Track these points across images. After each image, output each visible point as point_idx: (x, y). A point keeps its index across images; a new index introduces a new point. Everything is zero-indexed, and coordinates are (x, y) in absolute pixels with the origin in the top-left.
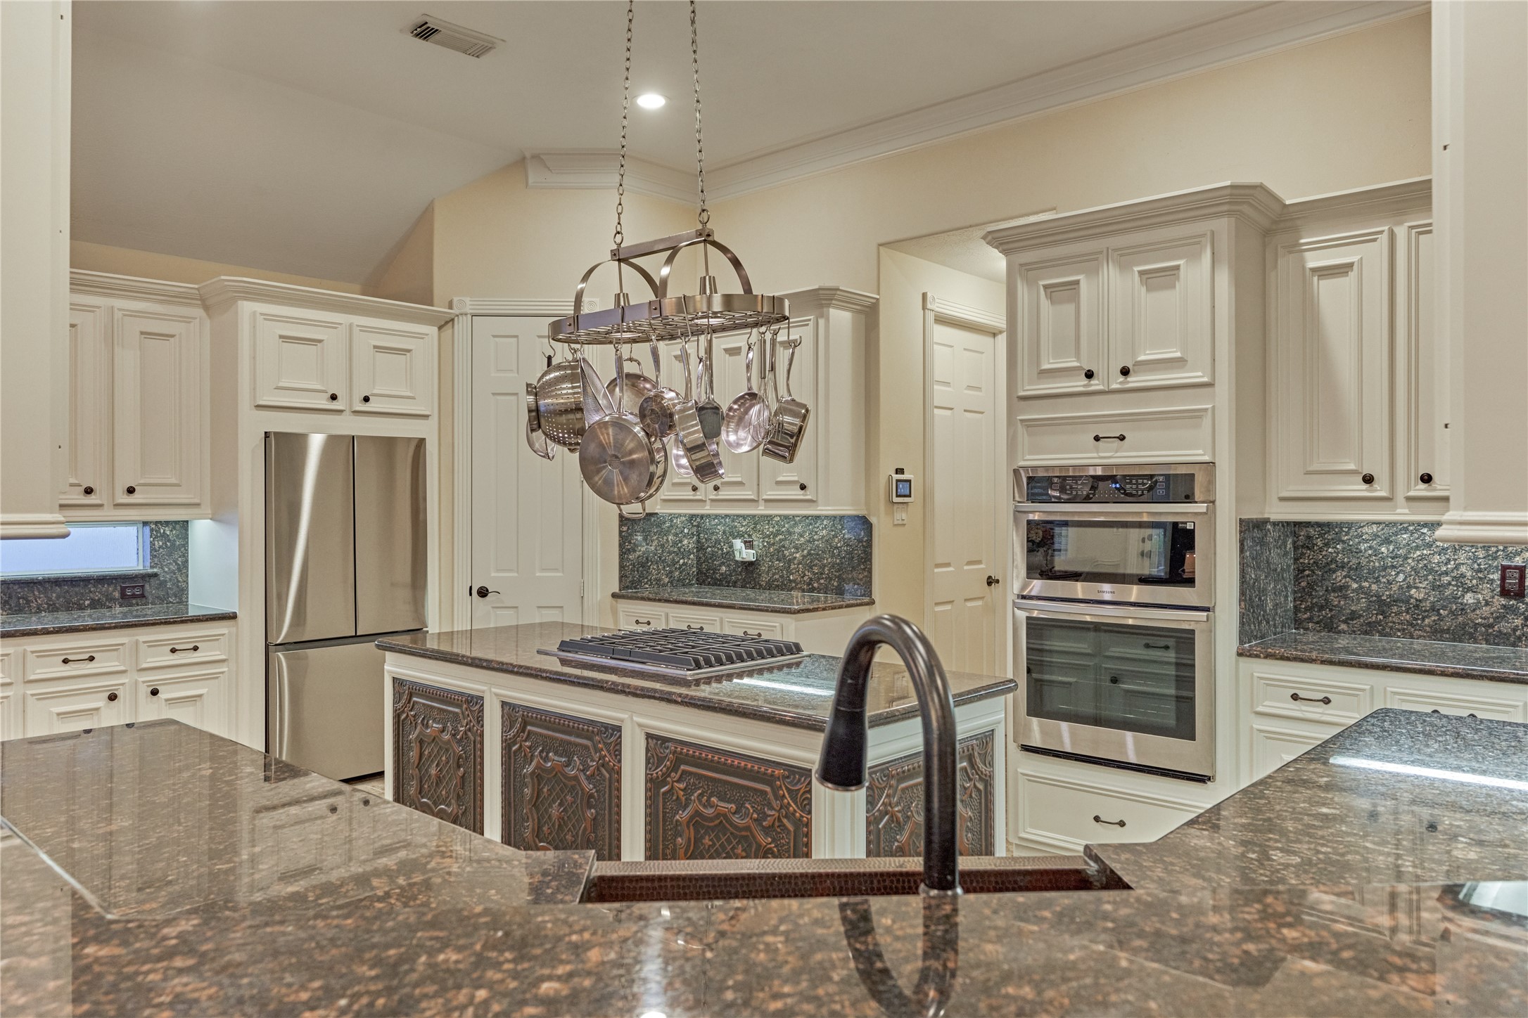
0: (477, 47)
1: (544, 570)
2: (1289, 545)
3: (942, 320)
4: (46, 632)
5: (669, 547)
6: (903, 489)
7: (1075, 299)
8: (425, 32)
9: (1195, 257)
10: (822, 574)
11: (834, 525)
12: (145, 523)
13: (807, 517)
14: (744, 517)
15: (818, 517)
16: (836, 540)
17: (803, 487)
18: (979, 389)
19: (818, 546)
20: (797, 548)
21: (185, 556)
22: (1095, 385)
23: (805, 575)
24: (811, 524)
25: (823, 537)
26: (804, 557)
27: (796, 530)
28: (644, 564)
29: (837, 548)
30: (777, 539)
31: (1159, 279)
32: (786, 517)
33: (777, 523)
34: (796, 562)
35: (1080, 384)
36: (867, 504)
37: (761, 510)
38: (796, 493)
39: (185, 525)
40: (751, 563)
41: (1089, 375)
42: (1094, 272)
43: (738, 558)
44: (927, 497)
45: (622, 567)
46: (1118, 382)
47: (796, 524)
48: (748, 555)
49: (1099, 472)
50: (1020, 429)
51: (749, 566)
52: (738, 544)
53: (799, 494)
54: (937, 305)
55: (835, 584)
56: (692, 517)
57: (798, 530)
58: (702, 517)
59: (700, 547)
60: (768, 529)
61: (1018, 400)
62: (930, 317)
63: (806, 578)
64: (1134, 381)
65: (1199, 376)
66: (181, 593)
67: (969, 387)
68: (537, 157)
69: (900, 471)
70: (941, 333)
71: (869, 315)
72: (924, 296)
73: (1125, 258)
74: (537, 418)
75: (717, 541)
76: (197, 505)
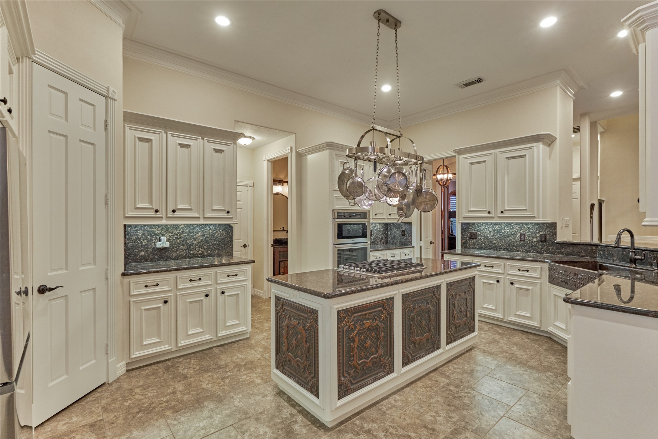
10: (209, 249)
11: (215, 228)
16: (217, 234)
19: (207, 237)
23: (199, 250)
24: (203, 228)
25: (210, 233)
26: (199, 242)
27: (194, 231)
29: (217, 237)
30: (182, 235)
33: (182, 228)
34: (194, 245)
47: (194, 228)
55: (216, 252)
63: (200, 252)
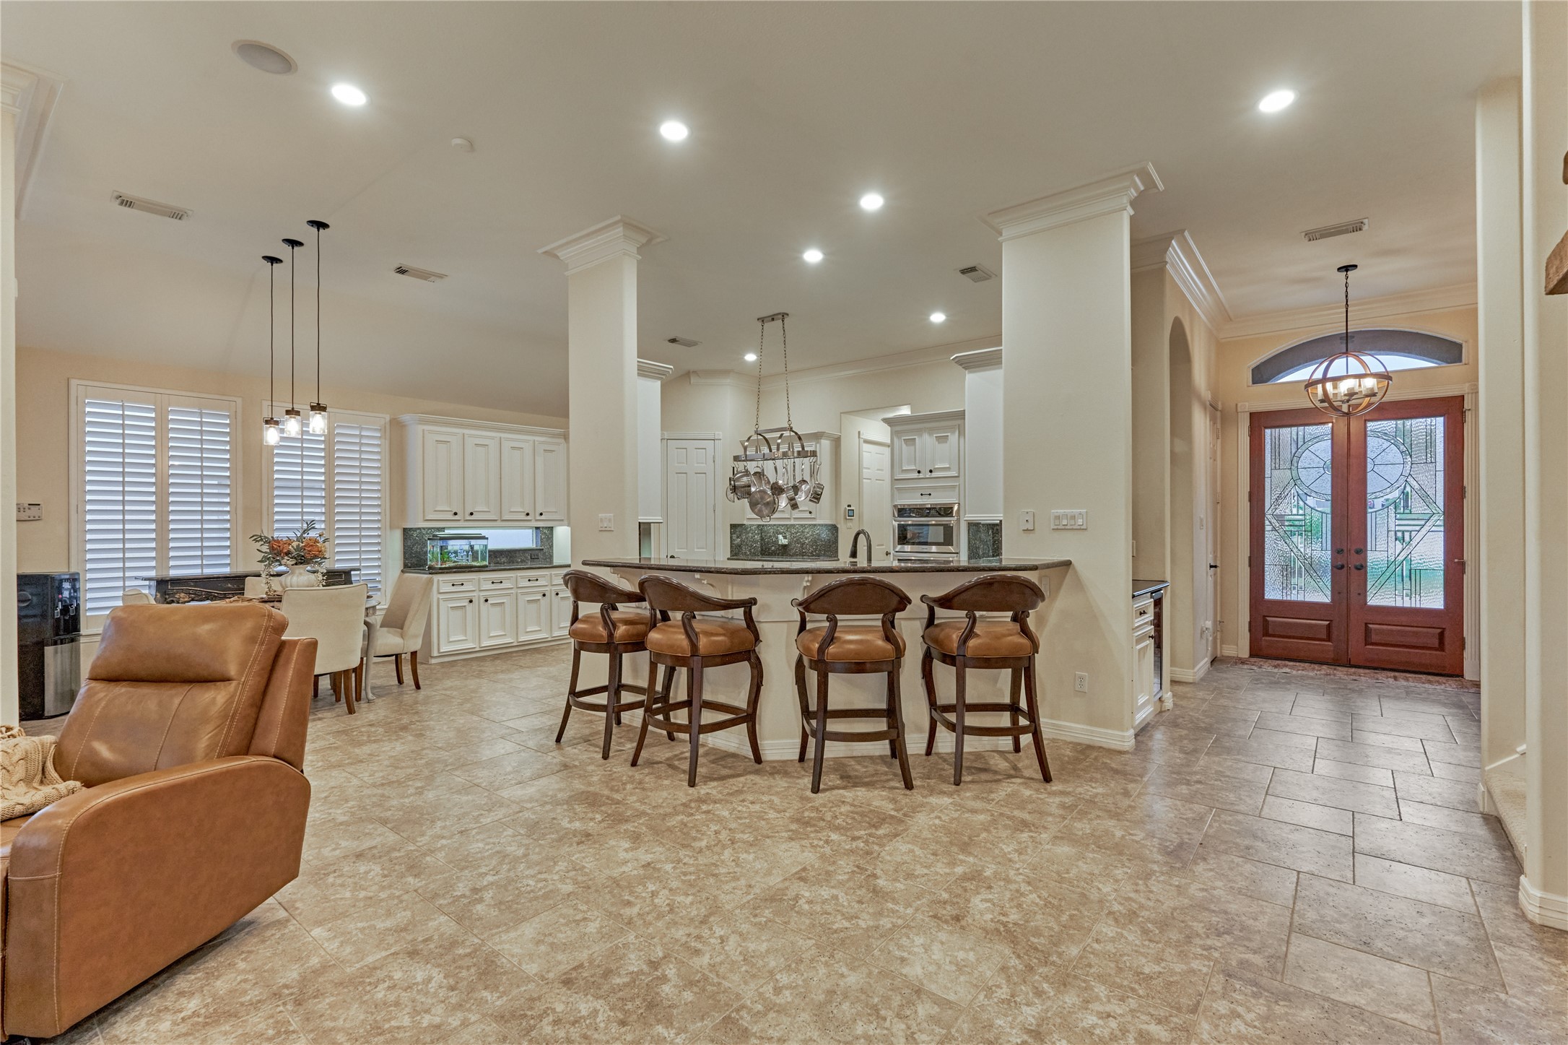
0: (689, 344)
1: (698, 548)
2: (990, 532)
3: (867, 442)
4: (524, 569)
5: (749, 539)
6: (851, 513)
7: (914, 444)
8: (673, 341)
9: (953, 433)
12: (537, 528)
13: (810, 525)
14: (783, 525)
15: (815, 525)
17: (810, 513)
18: (882, 470)
20: (806, 538)
21: (552, 542)
22: (921, 476)
28: (739, 546)
31: (942, 440)
32: (802, 525)
35: (916, 475)
36: (836, 519)
37: (792, 522)
38: (808, 515)
39: (551, 529)
40: (786, 545)
41: (919, 472)
42: (921, 436)
43: (780, 543)
44: (860, 517)
45: (731, 547)
46: (928, 475)
48: (785, 542)
49: (929, 506)
50: (896, 491)
51: (784, 546)
52: (780, 537)
53: (809, 516)
54: (865, 436)
56: (759, 525)
57: (807, 530)
58: (763, 526)
59: (762, 539)
60: (793, 531)
61: (895, 481)
62: (862, 441)
64: (934, 475)
65: (954, 473)
66: (551, 557)
67: (878, 470)
68: (694, 372)
69: (849, 506)
70: (866, 447)
71: (837, 442)
72: (859, 432)
73: (931, 431)
74: (735, 489)
75: (770, 536)
76: (562, 520)
